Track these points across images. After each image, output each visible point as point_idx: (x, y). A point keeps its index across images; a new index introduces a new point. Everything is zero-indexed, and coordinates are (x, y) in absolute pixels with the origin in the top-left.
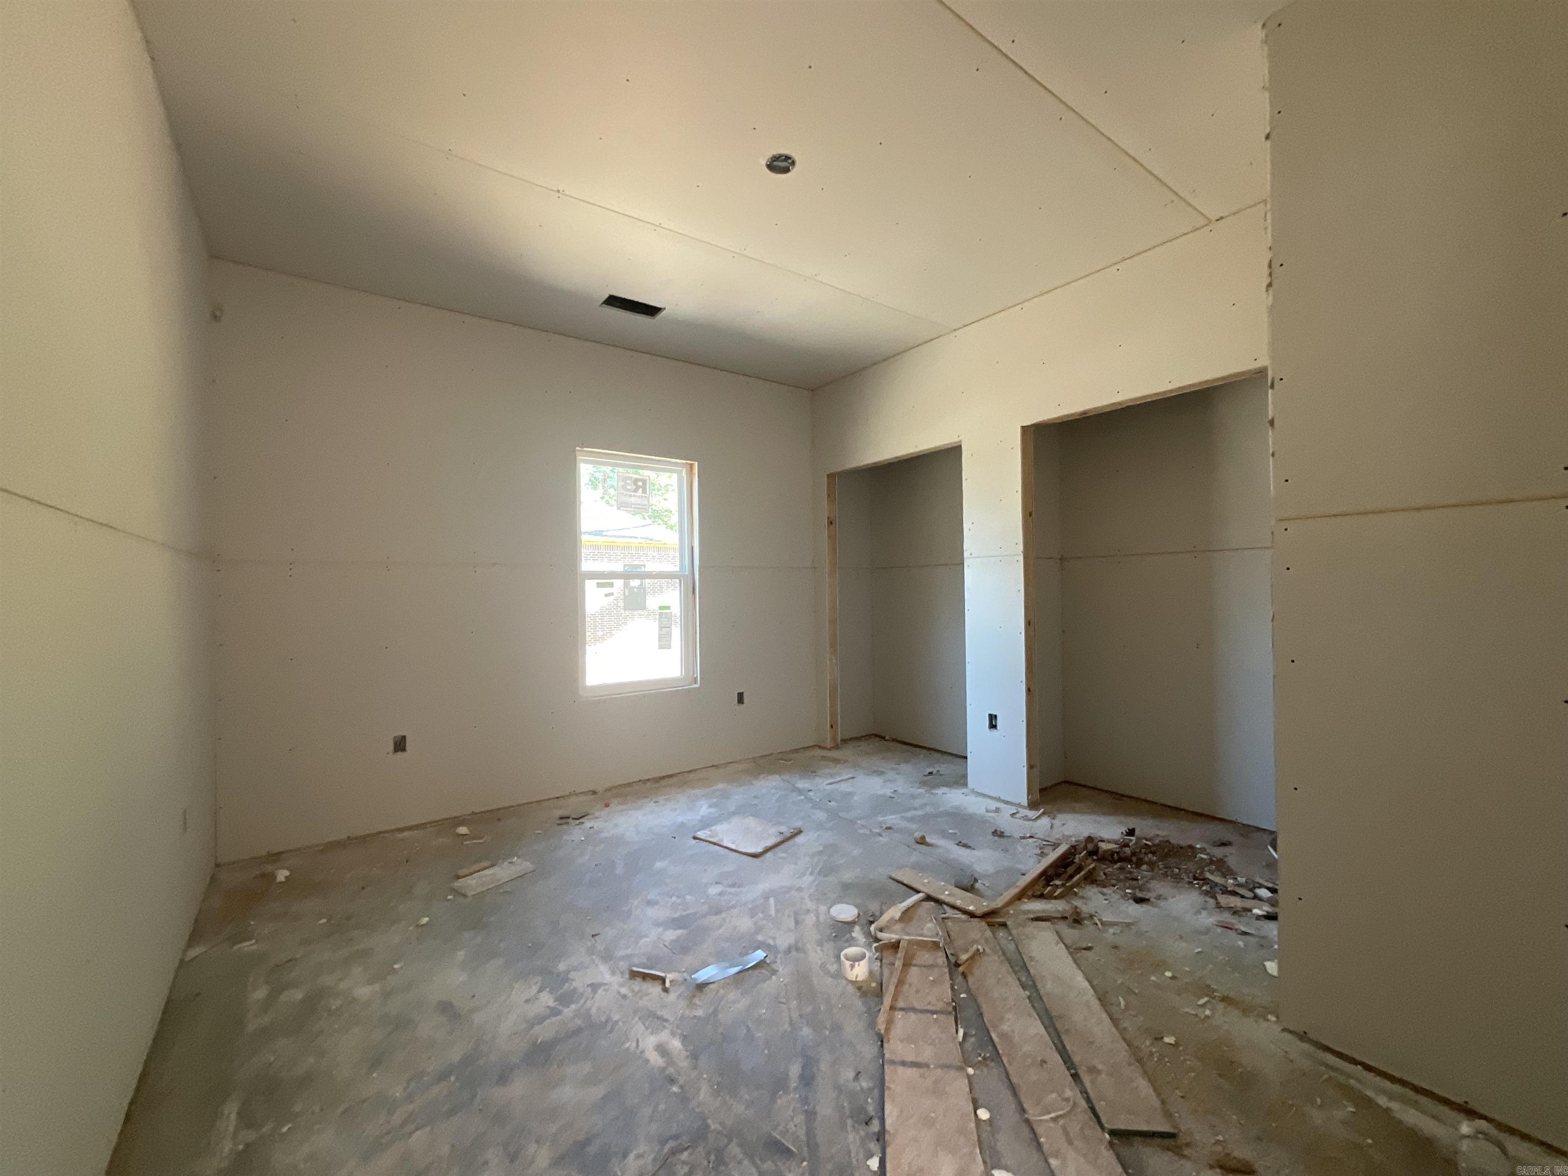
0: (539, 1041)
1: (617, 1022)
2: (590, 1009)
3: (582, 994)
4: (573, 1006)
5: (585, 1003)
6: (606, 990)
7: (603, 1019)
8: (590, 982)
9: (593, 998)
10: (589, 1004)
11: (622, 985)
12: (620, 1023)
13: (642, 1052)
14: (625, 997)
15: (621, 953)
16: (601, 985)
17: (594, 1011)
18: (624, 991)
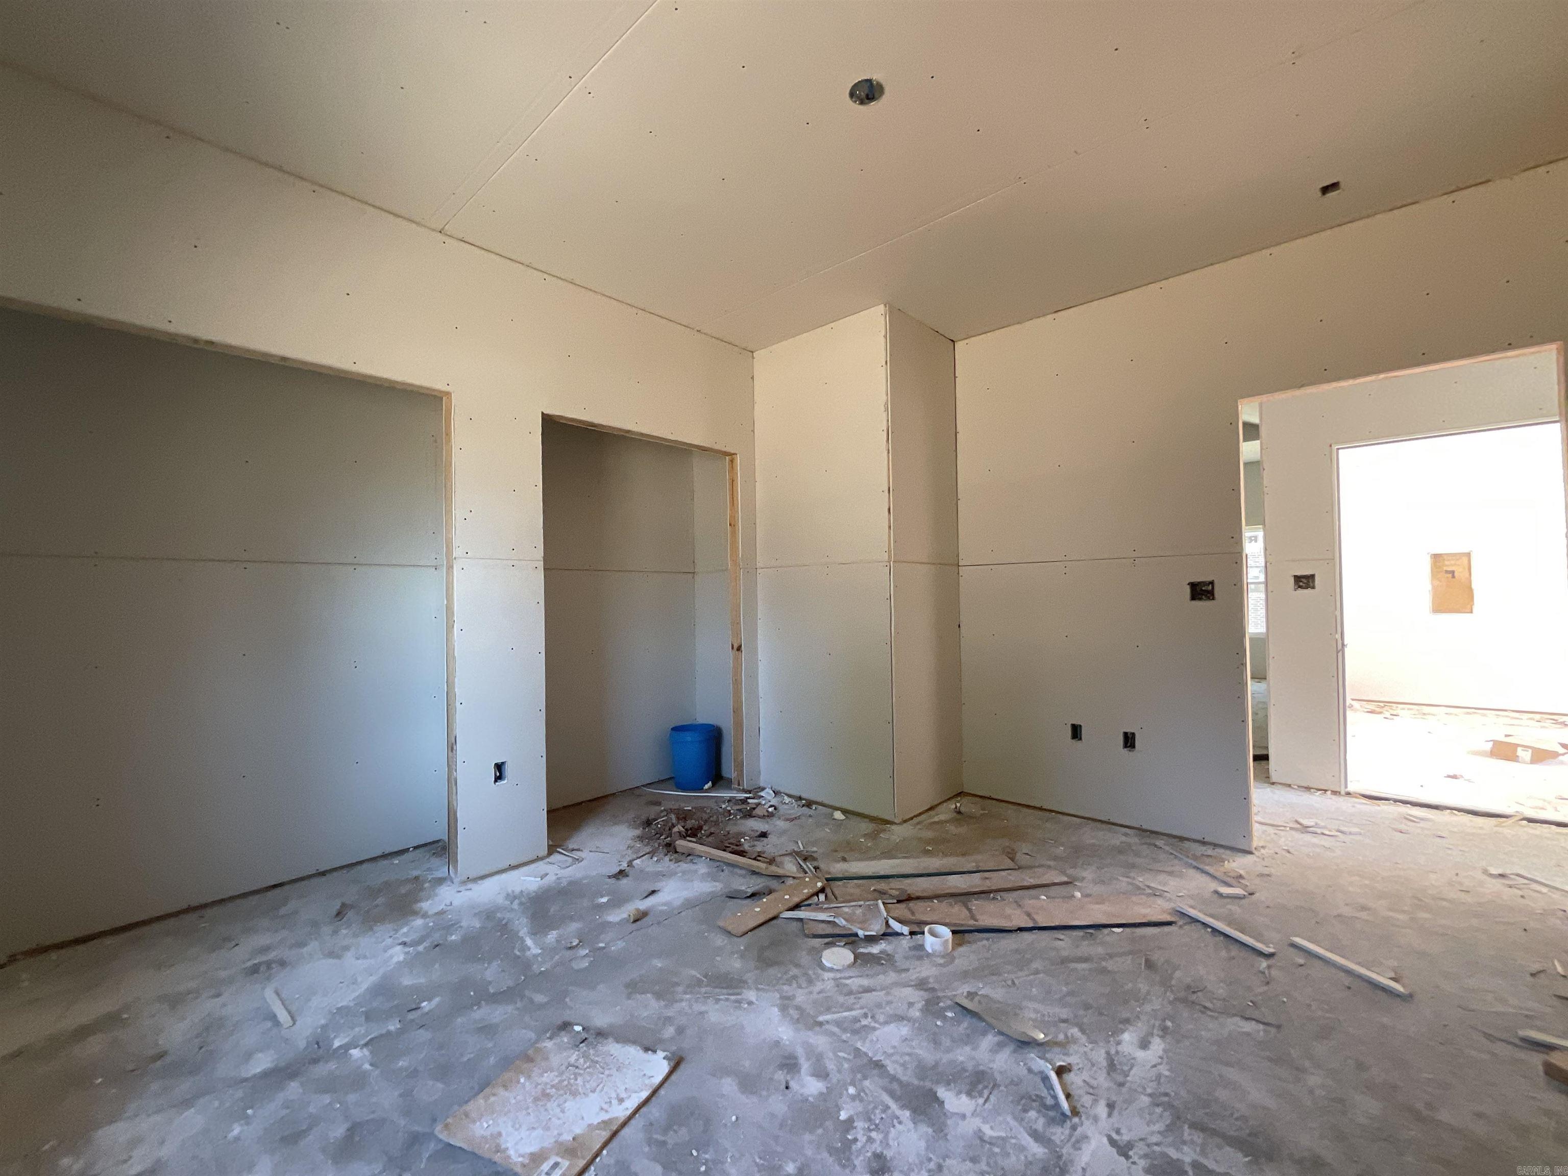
0: (1247, 1159)
1: (1150, 1095)
2: (1159, 1132)
3: (1146, 1156)
4: (1173, 1154)
5: (1157, 1144)
6: (1118, 1132)
7: (1159, 1110)
8: (1122, 1159)
9: (1141, 1140)
10: (1155, 1139)
11: (1096, 1119)
12: (1149, 1091)
13: (1161, 1058)
14: (1111, 1106)
15: (1037, 1150)
16: (1112, 1142)
17: (1159, 1127)
18: (1101, 1110)
